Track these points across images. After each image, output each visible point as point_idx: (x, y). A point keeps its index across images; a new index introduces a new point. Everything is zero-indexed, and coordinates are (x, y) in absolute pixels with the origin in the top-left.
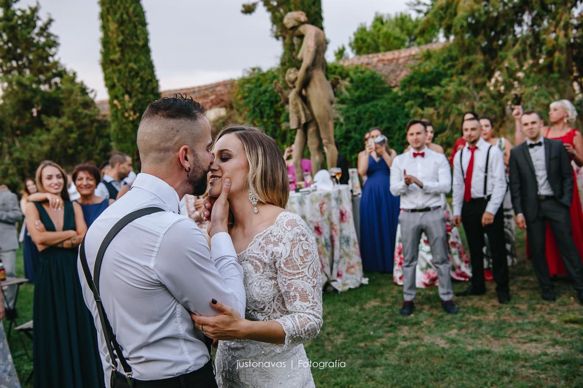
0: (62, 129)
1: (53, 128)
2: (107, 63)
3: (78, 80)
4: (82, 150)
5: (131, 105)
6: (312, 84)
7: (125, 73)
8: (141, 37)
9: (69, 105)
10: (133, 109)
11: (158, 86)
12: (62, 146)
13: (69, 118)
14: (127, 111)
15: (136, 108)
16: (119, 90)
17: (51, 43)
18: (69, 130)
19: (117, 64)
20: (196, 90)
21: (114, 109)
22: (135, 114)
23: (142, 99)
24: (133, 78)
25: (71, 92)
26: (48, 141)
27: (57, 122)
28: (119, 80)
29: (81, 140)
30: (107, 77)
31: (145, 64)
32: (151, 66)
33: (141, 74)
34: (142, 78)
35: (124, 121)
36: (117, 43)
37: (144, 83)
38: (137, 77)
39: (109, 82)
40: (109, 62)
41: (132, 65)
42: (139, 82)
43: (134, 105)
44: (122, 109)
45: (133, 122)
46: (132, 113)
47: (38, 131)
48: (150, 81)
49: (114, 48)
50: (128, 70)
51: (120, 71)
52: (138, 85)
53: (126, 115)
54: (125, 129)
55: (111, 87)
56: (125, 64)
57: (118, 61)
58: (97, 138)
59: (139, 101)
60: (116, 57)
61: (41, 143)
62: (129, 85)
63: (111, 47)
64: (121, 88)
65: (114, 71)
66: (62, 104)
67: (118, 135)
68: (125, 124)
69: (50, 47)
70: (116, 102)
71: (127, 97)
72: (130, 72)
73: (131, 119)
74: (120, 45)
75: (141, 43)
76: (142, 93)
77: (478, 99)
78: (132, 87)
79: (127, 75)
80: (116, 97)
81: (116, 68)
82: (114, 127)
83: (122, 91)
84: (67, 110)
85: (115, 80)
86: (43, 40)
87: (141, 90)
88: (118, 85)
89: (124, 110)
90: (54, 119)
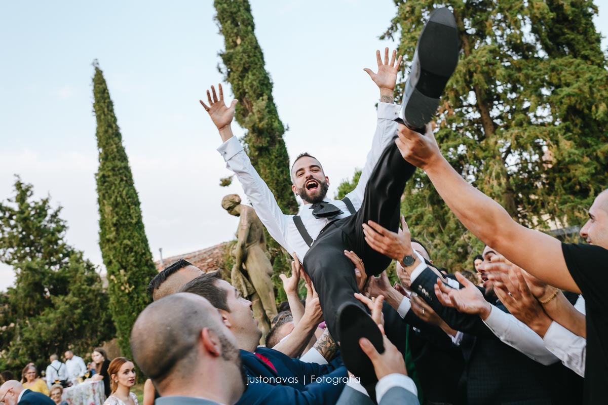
0: (68, 306)
1: (59, 306)
2: (104, 242)
3: (85, 258)
4: (87, 324)
5: (126, 278)
6: (249, 259)
7: (120, 250)
8: (133, 216)
9: (75, 282)
10: (129, 282)
11: (152, 257)
12: (68, 322)
13: (74, 295)
14: (122, 284)
15: (131, 281)
16: (115, 266)
17: (60, 228)
18: (74, 306)
19: (113, 243)
20: (197, 253)
21: (112, 284)
22: (130, 287)
23: (137, 272)
24: (127, 253)
25: (76, 270)
26: (56, 319)
27: (63, 300)
28: (115, 256)
29: (86, 315)
30: (105, 254)
31: (139, 239)
32: (145, 241)
33: (135, 249)
34: (136, 253)
35: (121, 294)
36: (113, 223)
37: (138, 256)
38: (132, 252)
39: (106, 259)
40: (106, 241)
41: (126, 242)
42: (133, 256)
43: (129, 279)
44: (118, 283)
45: (129, 294)
46: (127, 286)
47: (47, 310)
48: (144, 254)
49: (110, 228)
50: (122, 246)
51: (115, 248)
52: (133, 259)
53: (123, 288)
54: (122, 301)
55: (109, 264)
56: (120, 241)
57: (114, 240)
58: (101, 311)
59: (133, 274)
60: (111, 236)
61: (48, 322)
62: (124, 260)
63: (107, 228)
64: (117, 264)
65: (110, 249)
66: (69, 282)
67: (115, 308)
68: (121, 296)
69: (59, 231)
70: (112, 277)
71: (122, 271)
72: (125, 248)
73: (127, 291)
74: (115, 225)
75: (134, 221)
76: (136, 266)
77: (432, 247)
78: (127, 261)
79: (122, 251)
80: (113, 273)
81: (111, 246)
82: (112, 300)
83: (118, 266)
84: (73, 287)
85: (112, 258)
86: (53, 225)
87: (135, 264)
88: (114, 261)
89: (120, 284)
90: (61, 297)
